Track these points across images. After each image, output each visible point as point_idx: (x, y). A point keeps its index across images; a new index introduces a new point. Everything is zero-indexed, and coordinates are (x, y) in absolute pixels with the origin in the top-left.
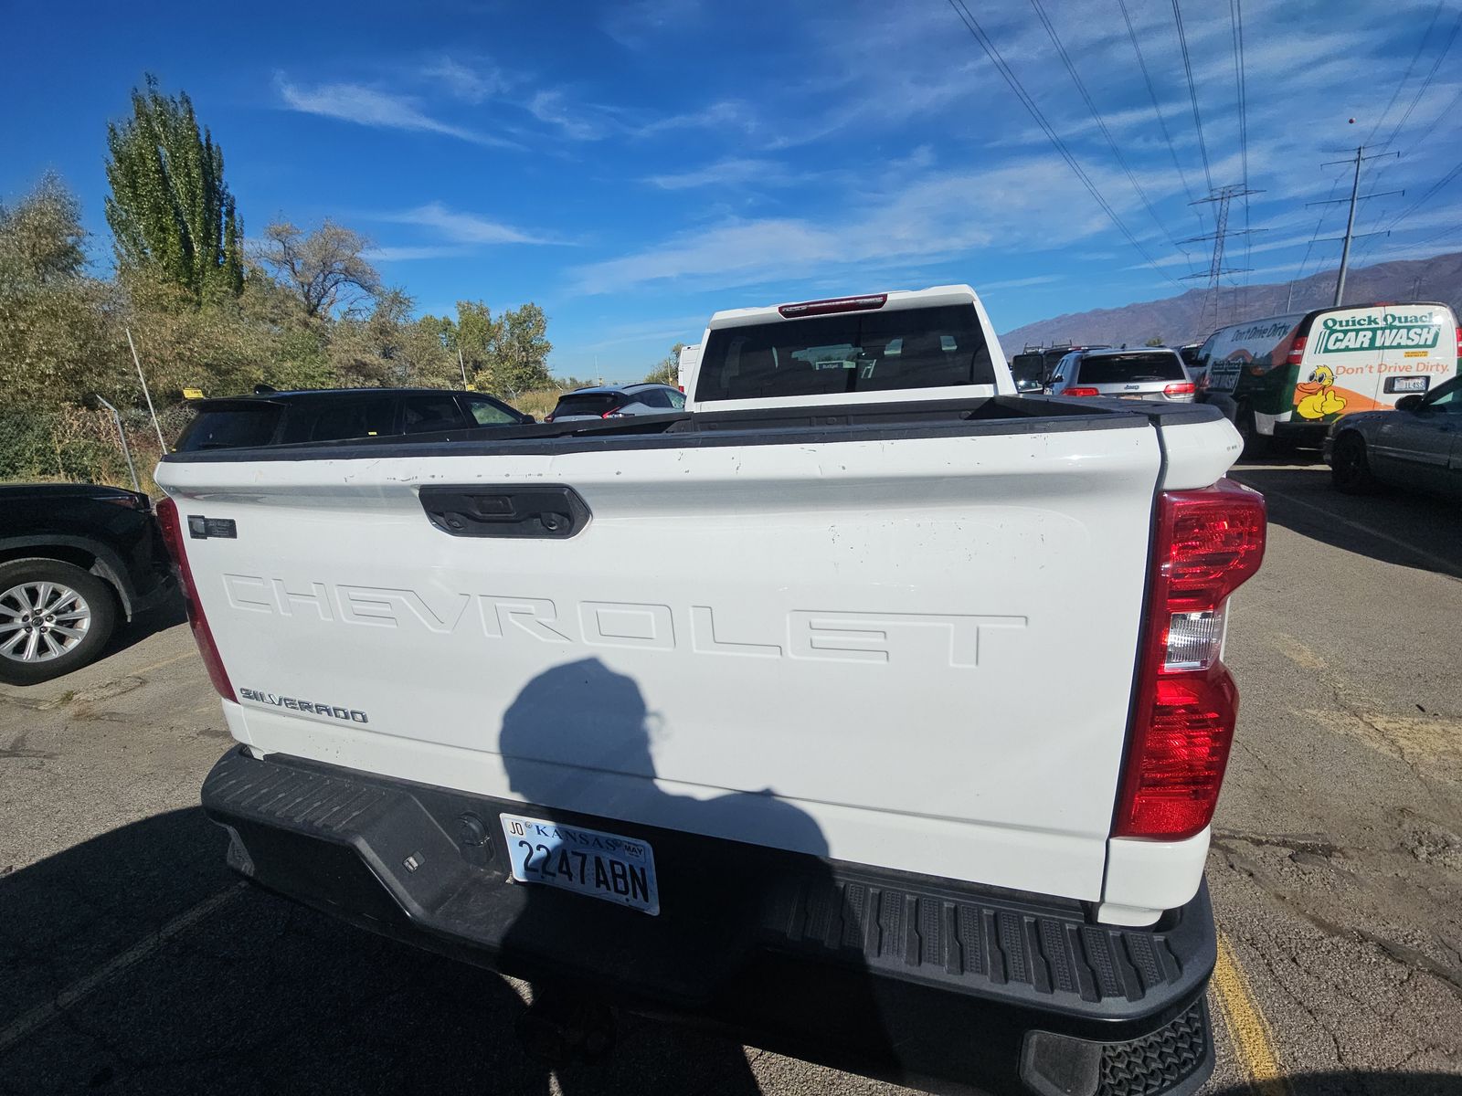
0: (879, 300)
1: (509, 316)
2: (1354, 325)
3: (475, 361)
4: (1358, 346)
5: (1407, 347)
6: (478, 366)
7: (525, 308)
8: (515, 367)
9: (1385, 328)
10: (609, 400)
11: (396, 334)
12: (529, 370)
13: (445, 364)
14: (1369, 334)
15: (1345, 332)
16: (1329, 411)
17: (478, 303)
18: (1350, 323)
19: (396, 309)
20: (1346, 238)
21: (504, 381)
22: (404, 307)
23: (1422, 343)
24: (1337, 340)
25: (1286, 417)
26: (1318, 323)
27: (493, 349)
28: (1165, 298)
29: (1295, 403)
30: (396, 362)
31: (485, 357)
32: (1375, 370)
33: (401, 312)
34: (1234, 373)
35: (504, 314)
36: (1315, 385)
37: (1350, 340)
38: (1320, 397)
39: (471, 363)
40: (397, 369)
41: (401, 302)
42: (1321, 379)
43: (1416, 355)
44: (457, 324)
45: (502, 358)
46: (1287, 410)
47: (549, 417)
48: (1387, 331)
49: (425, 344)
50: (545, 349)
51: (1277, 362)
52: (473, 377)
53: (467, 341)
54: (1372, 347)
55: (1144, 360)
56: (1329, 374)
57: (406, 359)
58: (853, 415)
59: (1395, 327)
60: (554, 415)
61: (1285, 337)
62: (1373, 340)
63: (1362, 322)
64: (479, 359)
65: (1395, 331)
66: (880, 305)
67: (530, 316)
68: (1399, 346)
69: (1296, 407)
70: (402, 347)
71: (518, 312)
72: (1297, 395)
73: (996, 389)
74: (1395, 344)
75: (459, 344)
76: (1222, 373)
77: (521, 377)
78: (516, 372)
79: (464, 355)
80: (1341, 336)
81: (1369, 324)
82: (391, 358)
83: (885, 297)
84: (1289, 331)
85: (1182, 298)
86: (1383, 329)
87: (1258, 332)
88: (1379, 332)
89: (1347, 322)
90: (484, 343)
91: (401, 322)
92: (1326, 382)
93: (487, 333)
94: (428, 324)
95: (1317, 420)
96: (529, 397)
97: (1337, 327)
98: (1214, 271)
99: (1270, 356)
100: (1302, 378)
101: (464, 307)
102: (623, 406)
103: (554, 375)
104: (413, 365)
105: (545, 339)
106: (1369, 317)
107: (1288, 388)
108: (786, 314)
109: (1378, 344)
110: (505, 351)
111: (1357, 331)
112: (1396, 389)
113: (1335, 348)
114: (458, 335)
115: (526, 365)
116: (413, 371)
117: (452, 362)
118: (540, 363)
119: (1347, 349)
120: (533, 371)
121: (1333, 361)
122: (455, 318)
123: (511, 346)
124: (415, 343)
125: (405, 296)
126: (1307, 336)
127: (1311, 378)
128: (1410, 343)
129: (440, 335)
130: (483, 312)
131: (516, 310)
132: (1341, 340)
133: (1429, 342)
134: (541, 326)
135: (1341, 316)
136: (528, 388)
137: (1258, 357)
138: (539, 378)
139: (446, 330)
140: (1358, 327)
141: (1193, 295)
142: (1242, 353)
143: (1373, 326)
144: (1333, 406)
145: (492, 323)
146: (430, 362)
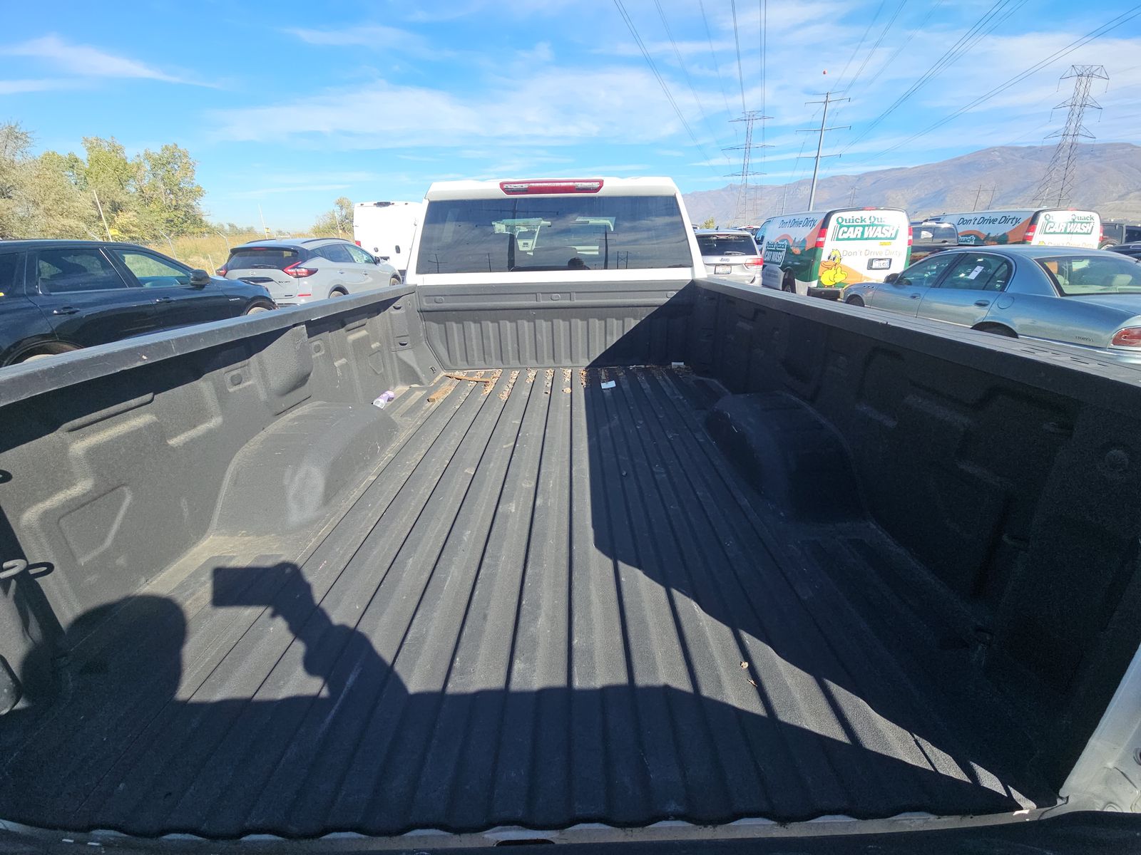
0: (596, 185)
1: (148, 156)
2: (853, 222)
3: (113, 202)
4: (855, 236)
5: (881, 239)
6: (116, 208)
7: (167, 148)
8: (163, 210)
9: (870, 226)
10: (287, 254)
11: (14, 171)
12: (181, 214)
13: (75, 204)
14: (861, 229)
15: (848, 227)
16: (838, 280)
17: (110, 140)
18: (851, 221)
19: (11, 144)
20: (817, 157)
21: (152, 225)
22: (20, 142)
23: (889, 236)
24: (844, 232)
25: (814, 284)
26: (834, 218)
27: (134, 190)
28: (714, 190)
29: (819, 275)
30: (16, 202)
31: (125, 198)
32: (863, 254)
33: (17, 148)
34: (781, 251)
35: (142, 153)
36: (831, 263)
37: (851, 233)
38: (833, 271)
39: (108, 203)
40: (18, 210)
41: (17, 138)
42: (834, 259)
43: (885, 244)
44: (85, 161)
45: (146, 200)
46: (815, 279)
47: (221, 270)
48: (871, 227)
49: (49, 183)
50: (198, 193)
51: (809, 245)
52: (113, 218)
53: (100, 180)
54: (862, 238)
55: (731, 240)
56: (839, 256)
57: (27, 199)
58: (576, 292)
59: (876, 225)
60: (227, 269)
61: (814, 228)
62: (863, 233)
63: (858, 220)
64: (117, 200)
65: (875, 228)
66: (597, 190)
67: (173, 157)
68: (876, 238)
69: (820, 277)
70: (22, 186)
71: (160, 152)
72: (821, 269)
73: (693, 272)
74: (875, 236)
75: (90, 182)
76: (773, 251)
77: (172, 221)
78: (165, 215)
79: (99, 195)
80: (845, 229)
81: (861, 222)
82: (10, 197)
83: (601, 182)
84: (817, 224)
85: (724, 190)
86: (868, 226)
87: (796, 223)
88: (867, 228)
89: (850, 219)
90: (121, 184)
91: (18, 158)
92: (836, 261)
93: (123, 174)
94: (50, 161)
95: (831, 286)
96: (185, 243)
97: (844, 223)
98: (744, 173)
99: (804, 241)
100: (824, 258)
101: (92, 143)
102: (304, 261)
103: (212, 220)
104: (36, 204)
105: (196, 183)
106: (861, 217)
107: (816, 263)
108: (508, 191)
109: (866, 236)
110: (148, 193)
111: (855, 226)
112: (873, 267)
113: (842, 237)
114: (88, 173)
115: (176, 208)
116: (37, 212)
117: (84, 202)
118: (192, 207)
119: (849, 239)
120: (185, 215)
121: (842, 246)
122: (83, 155)
123: (155, 188)
124: (37, 181)
125: (22, 131)
126: (827, 228)
127: (829, 258)
128: (882, 236)
129: (67, 173)
130: (116, 150)
131: (156, 149)
132: (846, 232)
133: (893, 236)
134: (188, 169)
135: (847, 215)
136: (181, 233)
137: (797, 241)
138: (194, 222)
139: (72, 167)
140: (855, 224)
141: (732, 188)
142: (785, 238)
143: (863, 223)
144: (840, 278)
145: (129, 161)
146: (57, 201)
